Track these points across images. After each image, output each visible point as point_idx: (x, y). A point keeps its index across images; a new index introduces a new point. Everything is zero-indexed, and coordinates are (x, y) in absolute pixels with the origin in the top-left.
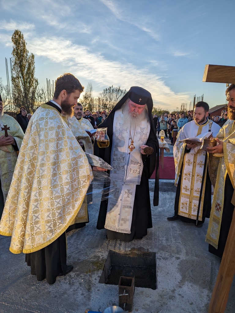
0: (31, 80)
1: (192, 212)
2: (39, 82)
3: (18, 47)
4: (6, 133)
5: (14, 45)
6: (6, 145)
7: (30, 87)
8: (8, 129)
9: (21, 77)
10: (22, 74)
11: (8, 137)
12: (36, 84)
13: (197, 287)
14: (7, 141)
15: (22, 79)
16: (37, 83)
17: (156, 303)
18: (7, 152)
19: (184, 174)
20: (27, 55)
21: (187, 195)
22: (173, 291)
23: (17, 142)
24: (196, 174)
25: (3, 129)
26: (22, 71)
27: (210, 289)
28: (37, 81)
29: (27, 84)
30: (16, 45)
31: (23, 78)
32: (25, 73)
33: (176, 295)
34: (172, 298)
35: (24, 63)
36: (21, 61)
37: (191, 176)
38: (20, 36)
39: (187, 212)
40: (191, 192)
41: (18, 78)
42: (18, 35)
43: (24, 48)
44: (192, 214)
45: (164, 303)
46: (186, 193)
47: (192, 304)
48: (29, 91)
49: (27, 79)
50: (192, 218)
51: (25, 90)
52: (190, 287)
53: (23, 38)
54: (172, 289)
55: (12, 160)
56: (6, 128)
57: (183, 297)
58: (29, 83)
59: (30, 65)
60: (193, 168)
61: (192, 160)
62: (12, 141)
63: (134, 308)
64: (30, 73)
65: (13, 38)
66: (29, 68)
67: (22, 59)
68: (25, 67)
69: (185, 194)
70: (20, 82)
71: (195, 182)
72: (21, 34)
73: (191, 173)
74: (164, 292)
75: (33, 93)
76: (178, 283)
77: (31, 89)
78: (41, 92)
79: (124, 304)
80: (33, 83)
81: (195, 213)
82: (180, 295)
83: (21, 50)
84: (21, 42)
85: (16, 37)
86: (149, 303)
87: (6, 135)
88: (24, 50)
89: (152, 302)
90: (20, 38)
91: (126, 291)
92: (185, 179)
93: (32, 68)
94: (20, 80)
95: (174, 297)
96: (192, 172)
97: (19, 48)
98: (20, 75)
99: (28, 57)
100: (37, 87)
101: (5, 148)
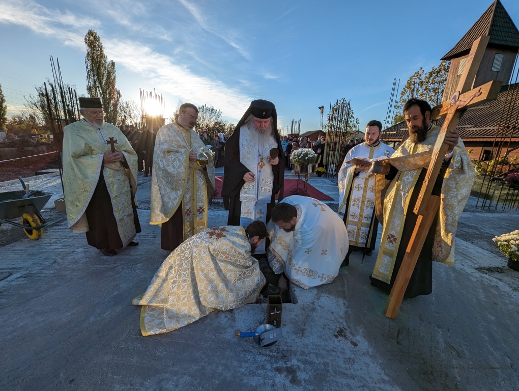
0: (111, 91)
1: (360, 239)
2: (121, 94)
3: (94, 50)
4: (113, 147)
5: (88, 48)
6: (114, 162)
7: (110, 99)
8: (116, 142)
9: (98, 87)
10: (101, 84)
11: (116, 153)
12: (117, 96)
13: (332, 297)
14: (114, 158)
15: (100, 89)
16: (120, 95)
17: (300, 316)
18: (115, 170)
19: (352, 200)
20: (105, 61)
21: (355, 222)
22: (313, 303)
23: (126, 158)
24: (367, 200)
25: (108, 142)
26: (100, 80)
27: (344, 298)
28: (119, 93)
29: (107, 95)
30: (91, 48)
31: (102, 88)
32: (104, 82)
33: (317, 306)
34: (314, 309)
35: (102, 71)
36: (98, 68)
37: (361, 202)
38: (95, 38)
39: (354, 240)
40: (359, 219)
41: (96, 88)
42: (92, 36)
43: (101, 53)
44: (359, 241)
45: (308, 315)
46: (353, 220)
47: (332, 313)
48: (109, 103)
49: (106, 90)
50: (360, 245)
51: (104, 102)
52: (327, 298)
53: (99, 40)
54: (312, 301)
55: (122, 180)
56: (112, 141)
57: (323, 308)
58: (110, 95)
59: (109, 73)
60: (363, 193)
61: (362, 185)
62: (121, 157)
63: (282, 323)
64: (110, 83)
65: (86, 39)
66: (109, 77)
67: (100, 66)
68: (103, 76)
69: (352, 222)
70: (98, 92)
71: (365, 208)
72: (97, 35)
73: (361, 199)
74: (305, 305)
75: (115, 105)
76: (315, 296)
77: (112, 101)
78: (125, 105)
79: (275, 321)
80: (114, 95)
81: (364, 241)
82: (320, 306)
83: (98, 55)
84: (97, 46)
85: (91, 39)
86: (294, 317)
87: (113, 150)
88: (101, 56)
89: (296, 316)
90: (96, 40)
91: (277, 309)
92: (353, 205)
93: (112, 77)
94: (98, 90)
95: (315, 308)
96: (361, 197)
97: (94, 53)
98: (98, 84)
99: (107, 64)
100: (120, 99)
101: (113, 166)
